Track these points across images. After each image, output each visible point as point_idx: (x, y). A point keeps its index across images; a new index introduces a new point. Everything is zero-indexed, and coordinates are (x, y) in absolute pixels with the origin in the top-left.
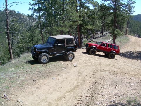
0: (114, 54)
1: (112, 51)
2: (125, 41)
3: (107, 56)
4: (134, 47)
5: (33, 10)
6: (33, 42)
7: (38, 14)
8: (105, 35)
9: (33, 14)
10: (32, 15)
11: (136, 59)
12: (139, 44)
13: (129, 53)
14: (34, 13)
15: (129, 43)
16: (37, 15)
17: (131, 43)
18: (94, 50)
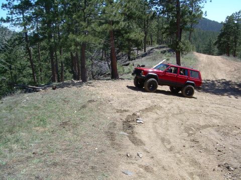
0: (193, 87)
1: (188, 81)
2: (192, 61)
3: (174, 92)
4: (211, 71)
5: (10, 9)
6: (11, 73)
7: (22, 16)
8: (149, 52)
9: (10, 16)
10: (9, 18)
11: (225, 94)
12: (219, 66)
13: (207, 83)
14: (12, 13)
15: (200, 66)
16: (18, 18)
17: (203, 65)
18: (153, 81)
